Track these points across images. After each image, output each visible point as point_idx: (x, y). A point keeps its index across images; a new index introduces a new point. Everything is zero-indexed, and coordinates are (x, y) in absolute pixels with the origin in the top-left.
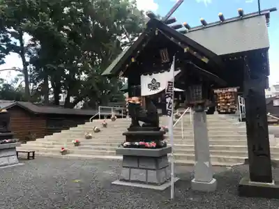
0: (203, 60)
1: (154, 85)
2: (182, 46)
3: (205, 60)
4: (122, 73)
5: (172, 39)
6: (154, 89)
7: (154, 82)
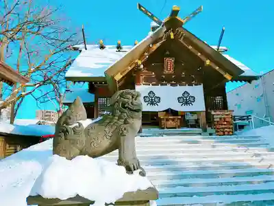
0: (225, 76)
1: (151, 100)
2: (203, 58)
3: (228, 76)
5: (190, 47)
6: (152, 103)
7: (151, 95)
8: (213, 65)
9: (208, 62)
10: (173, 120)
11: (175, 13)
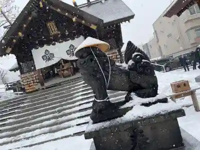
0: (91, 27)
1: (48, 57)
2: (70, 16)
3: (94, 27)
4: (9, 50)
5: (59, 10)
6: (49, 59)
7: (47, 53)
8: (79, 20)
9: (74, 19)
10: (67, 69)
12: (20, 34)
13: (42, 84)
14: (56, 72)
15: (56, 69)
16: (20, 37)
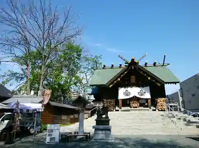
2: (147, 76)
3: (159, 85)
7: (127, 92)
9: (149, 78)
10: (136, 103)
11: (133, 60)
12: (119, 79)
13: (120, 108)
14: (128, 103)
15: (128, 101)
16: (118, 81)
